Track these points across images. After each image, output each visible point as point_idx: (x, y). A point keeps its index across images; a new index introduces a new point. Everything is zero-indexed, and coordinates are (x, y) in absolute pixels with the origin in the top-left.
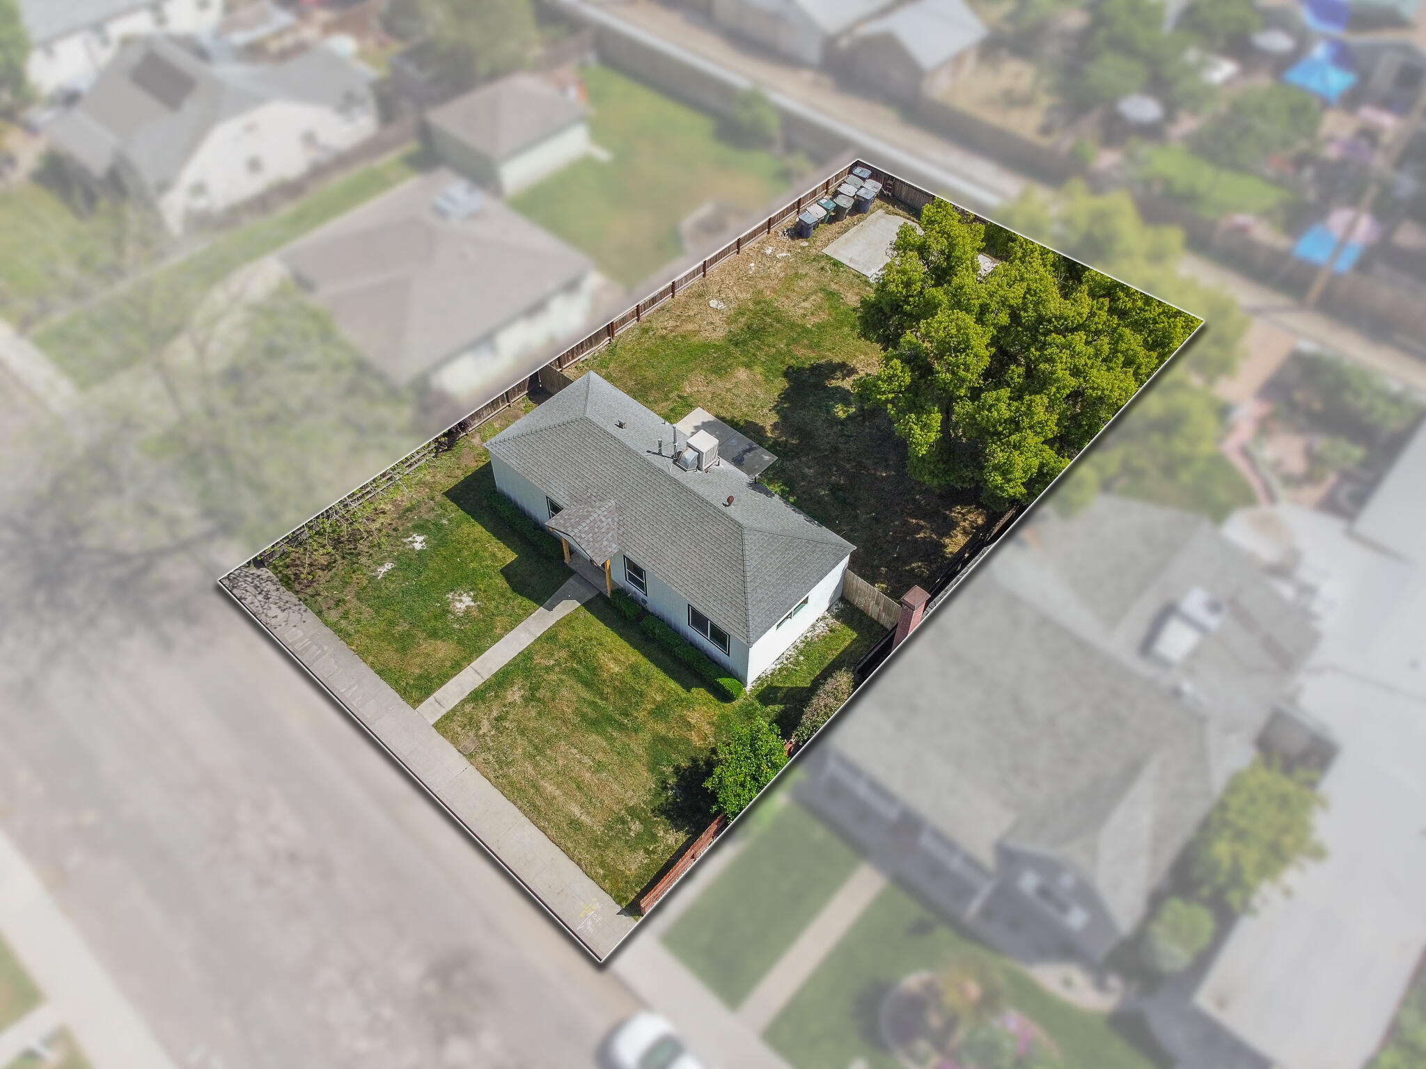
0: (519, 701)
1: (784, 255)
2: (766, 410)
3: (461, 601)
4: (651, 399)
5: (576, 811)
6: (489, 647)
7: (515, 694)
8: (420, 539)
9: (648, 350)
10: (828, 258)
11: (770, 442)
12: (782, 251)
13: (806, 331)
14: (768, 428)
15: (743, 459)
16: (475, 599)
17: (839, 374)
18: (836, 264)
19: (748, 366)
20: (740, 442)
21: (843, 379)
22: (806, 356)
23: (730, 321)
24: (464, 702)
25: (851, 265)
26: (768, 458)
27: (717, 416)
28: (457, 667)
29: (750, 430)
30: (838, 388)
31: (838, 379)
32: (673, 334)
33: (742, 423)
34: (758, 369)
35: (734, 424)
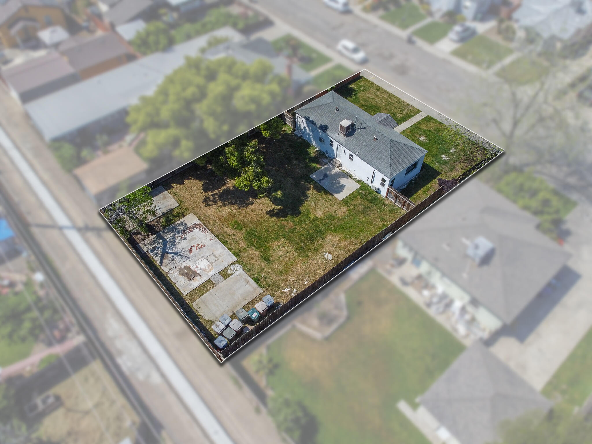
0: (398, 114)
1: (285, 290)
2: (311, 196)
3: (423, 139)
4: (362, 206)
5: (378, 92)
6: (410, 127)
7: (399, 116)
8: (444, 159)
9: (364, 233)
10: (261, 286)
11: (312, 183)
12: (287, 292)
13: (284, 236)
14: (312, 189)
15: (324, 176)
16: (419, 140)
17: (275, 211)
18: (257, 281)
19: (316, 219)
20: (325, 184)
21: (274, 209)
22: (289, 222)
23: (321, 246)
24: (414, 115)
25: (249, 278)
26: (314, 176)
27: (332, 195)
28: (419, 123)
29: (320, 189)
30: (276, 205)
31: (276, 210)
32: (351, 240)
33: (323, 192)
34: (312, 216)
35: (326, 192)
